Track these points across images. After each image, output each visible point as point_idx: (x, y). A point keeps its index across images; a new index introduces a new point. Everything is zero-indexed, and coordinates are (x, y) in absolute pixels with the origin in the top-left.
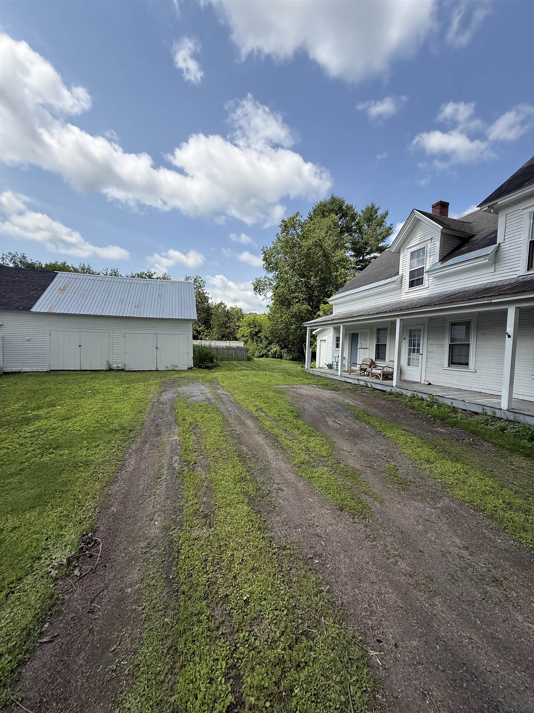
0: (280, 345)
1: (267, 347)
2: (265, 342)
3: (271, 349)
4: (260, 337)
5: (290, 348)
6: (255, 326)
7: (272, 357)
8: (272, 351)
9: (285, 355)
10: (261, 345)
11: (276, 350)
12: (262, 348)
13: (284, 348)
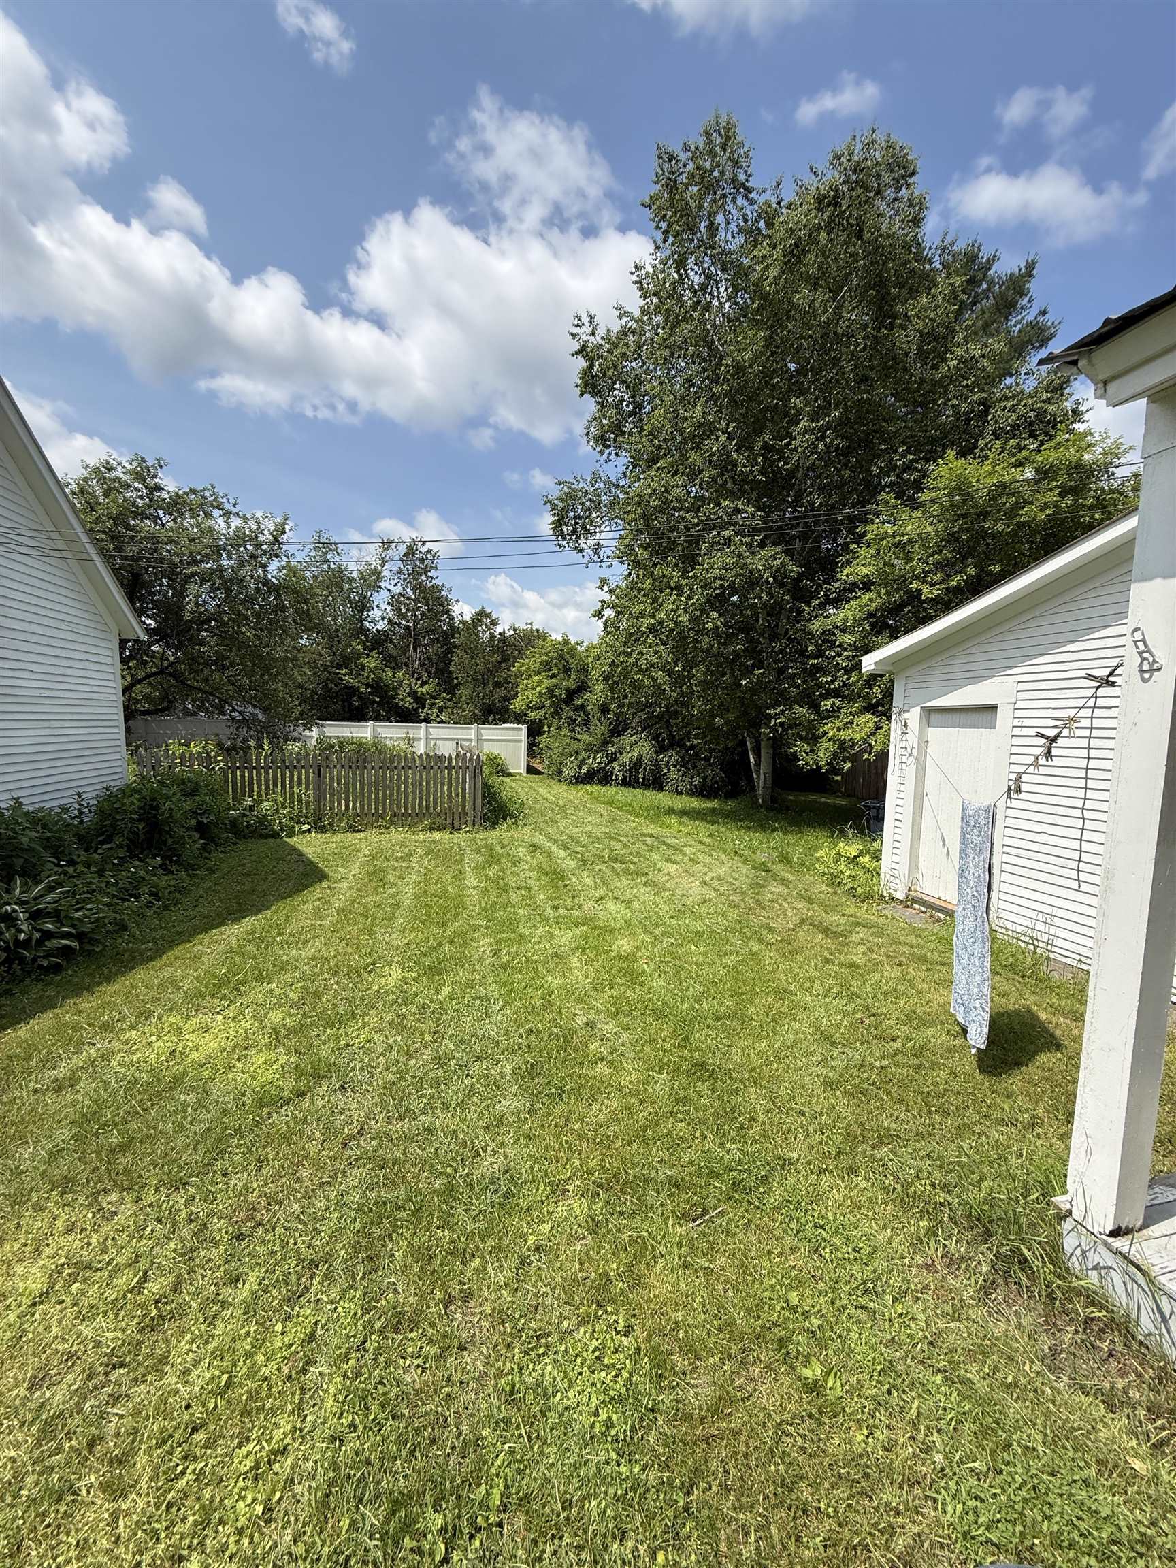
0: (656, 738)
1: (605, 743)
2: (600, 728)
3: (621, 750)
4: (582, 707)
5: (693, 747)
6: (567, 670)
7: (624, 780)
8: (625, 758)
9: (674, 775)
10: (584, 737)
11: (640, 757)
12: (588, 748)
13: (671, 746)
